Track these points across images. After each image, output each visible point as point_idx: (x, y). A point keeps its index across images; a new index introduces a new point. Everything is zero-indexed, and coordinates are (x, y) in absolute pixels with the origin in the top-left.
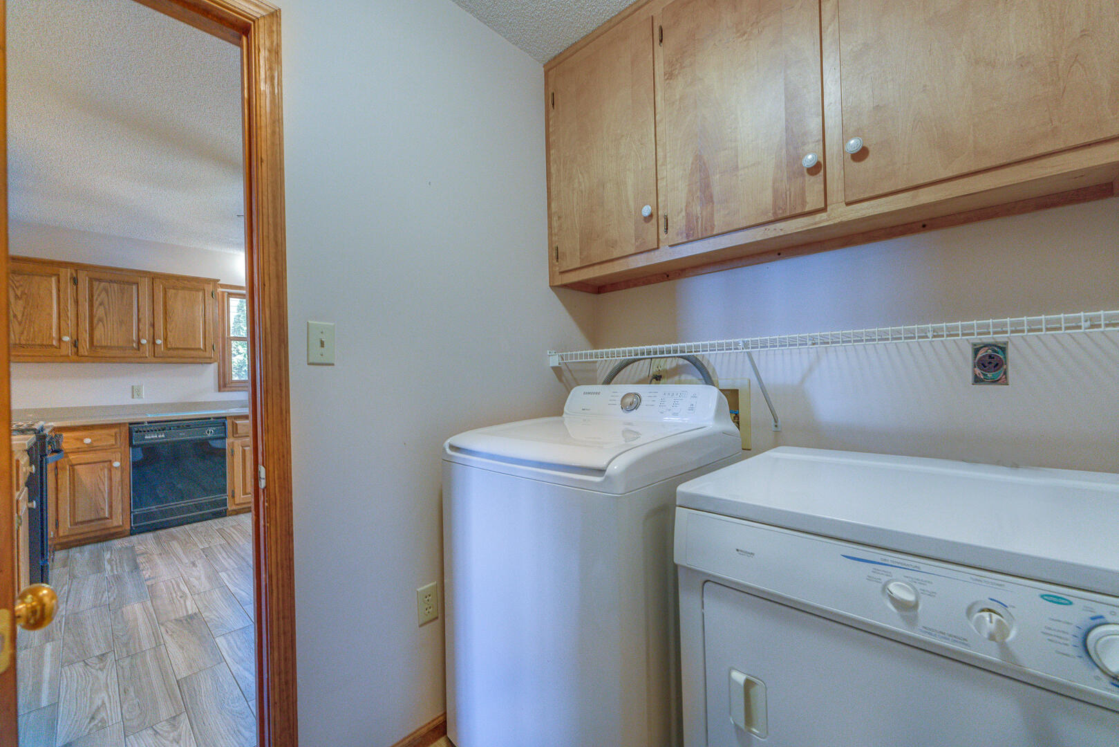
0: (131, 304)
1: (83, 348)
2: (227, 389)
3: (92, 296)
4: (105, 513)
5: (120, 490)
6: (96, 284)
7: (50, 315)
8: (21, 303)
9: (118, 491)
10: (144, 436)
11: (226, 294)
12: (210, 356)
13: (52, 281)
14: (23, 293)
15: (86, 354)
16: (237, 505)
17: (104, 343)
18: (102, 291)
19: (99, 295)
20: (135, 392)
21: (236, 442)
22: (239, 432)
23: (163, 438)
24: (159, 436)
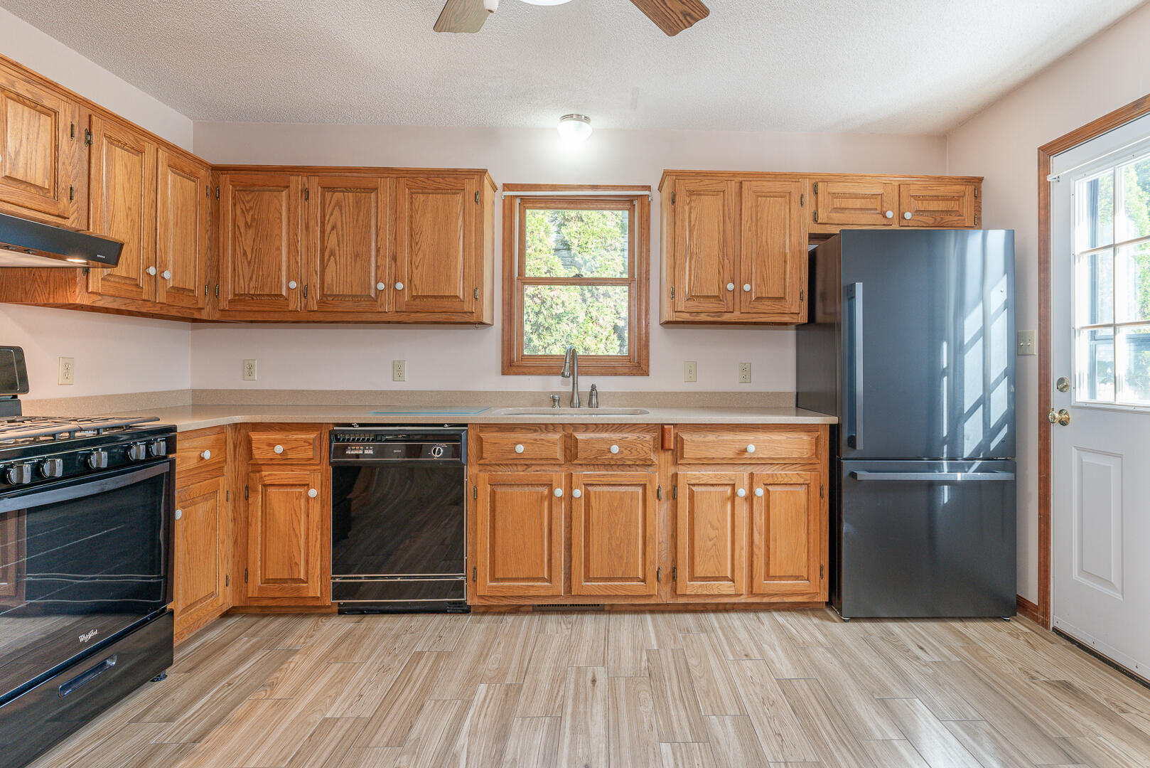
0: (368, 226)
1: (313, 298)
2: (514, 369)
3: (324, 216)
4: (299, 572)
5: (319, 537)
6: (328, 195)
7: (279, 249)
8: (251, 232)
9: (317, 539)
10: (345, 448)
11: (518, 201)
12: (470, 310)
13: (282, 196)
14: (253, 219)
15: (316, 309)
16: (481, 597)
17: (336, 292)
18: (335, 207)
19: (331, 214)
20: (398, 369)
21: (482, 474)
22: (485, 456)
23: (369, 456)
24: (366, 452)
